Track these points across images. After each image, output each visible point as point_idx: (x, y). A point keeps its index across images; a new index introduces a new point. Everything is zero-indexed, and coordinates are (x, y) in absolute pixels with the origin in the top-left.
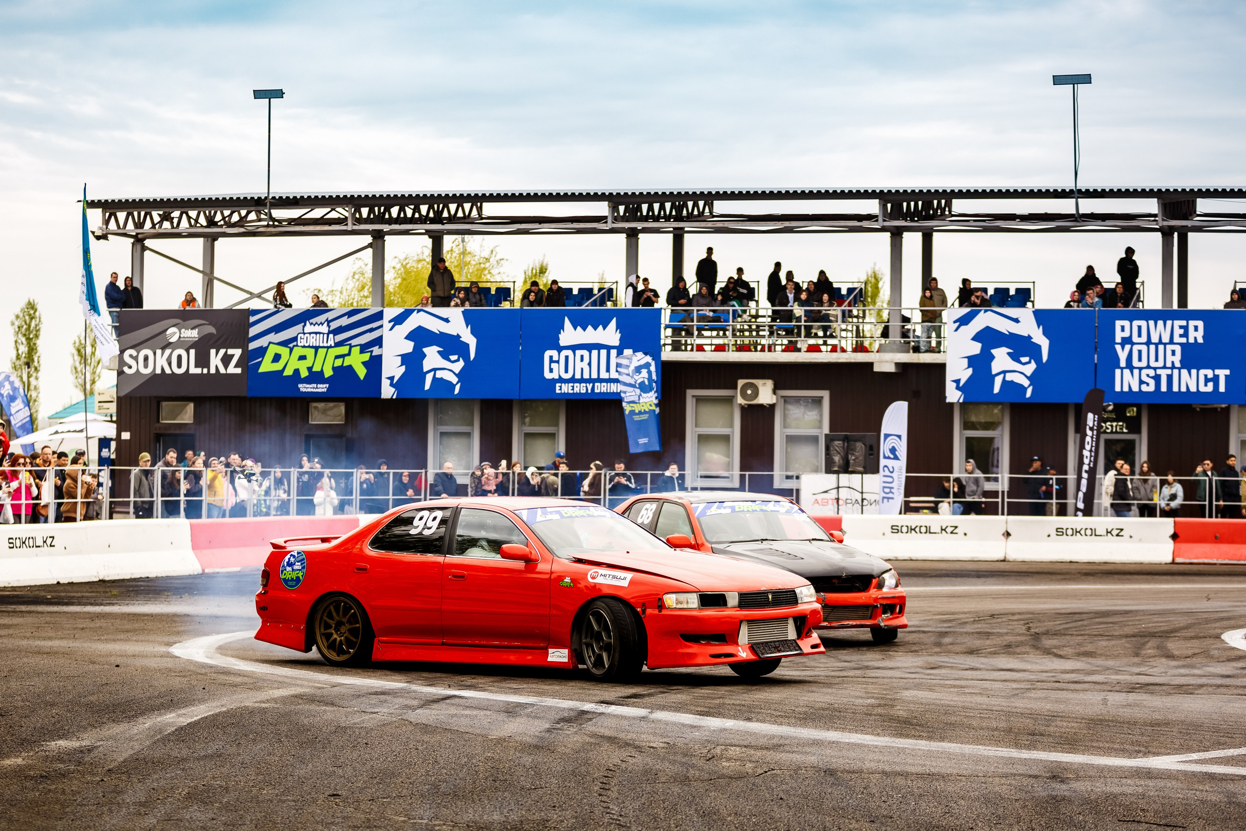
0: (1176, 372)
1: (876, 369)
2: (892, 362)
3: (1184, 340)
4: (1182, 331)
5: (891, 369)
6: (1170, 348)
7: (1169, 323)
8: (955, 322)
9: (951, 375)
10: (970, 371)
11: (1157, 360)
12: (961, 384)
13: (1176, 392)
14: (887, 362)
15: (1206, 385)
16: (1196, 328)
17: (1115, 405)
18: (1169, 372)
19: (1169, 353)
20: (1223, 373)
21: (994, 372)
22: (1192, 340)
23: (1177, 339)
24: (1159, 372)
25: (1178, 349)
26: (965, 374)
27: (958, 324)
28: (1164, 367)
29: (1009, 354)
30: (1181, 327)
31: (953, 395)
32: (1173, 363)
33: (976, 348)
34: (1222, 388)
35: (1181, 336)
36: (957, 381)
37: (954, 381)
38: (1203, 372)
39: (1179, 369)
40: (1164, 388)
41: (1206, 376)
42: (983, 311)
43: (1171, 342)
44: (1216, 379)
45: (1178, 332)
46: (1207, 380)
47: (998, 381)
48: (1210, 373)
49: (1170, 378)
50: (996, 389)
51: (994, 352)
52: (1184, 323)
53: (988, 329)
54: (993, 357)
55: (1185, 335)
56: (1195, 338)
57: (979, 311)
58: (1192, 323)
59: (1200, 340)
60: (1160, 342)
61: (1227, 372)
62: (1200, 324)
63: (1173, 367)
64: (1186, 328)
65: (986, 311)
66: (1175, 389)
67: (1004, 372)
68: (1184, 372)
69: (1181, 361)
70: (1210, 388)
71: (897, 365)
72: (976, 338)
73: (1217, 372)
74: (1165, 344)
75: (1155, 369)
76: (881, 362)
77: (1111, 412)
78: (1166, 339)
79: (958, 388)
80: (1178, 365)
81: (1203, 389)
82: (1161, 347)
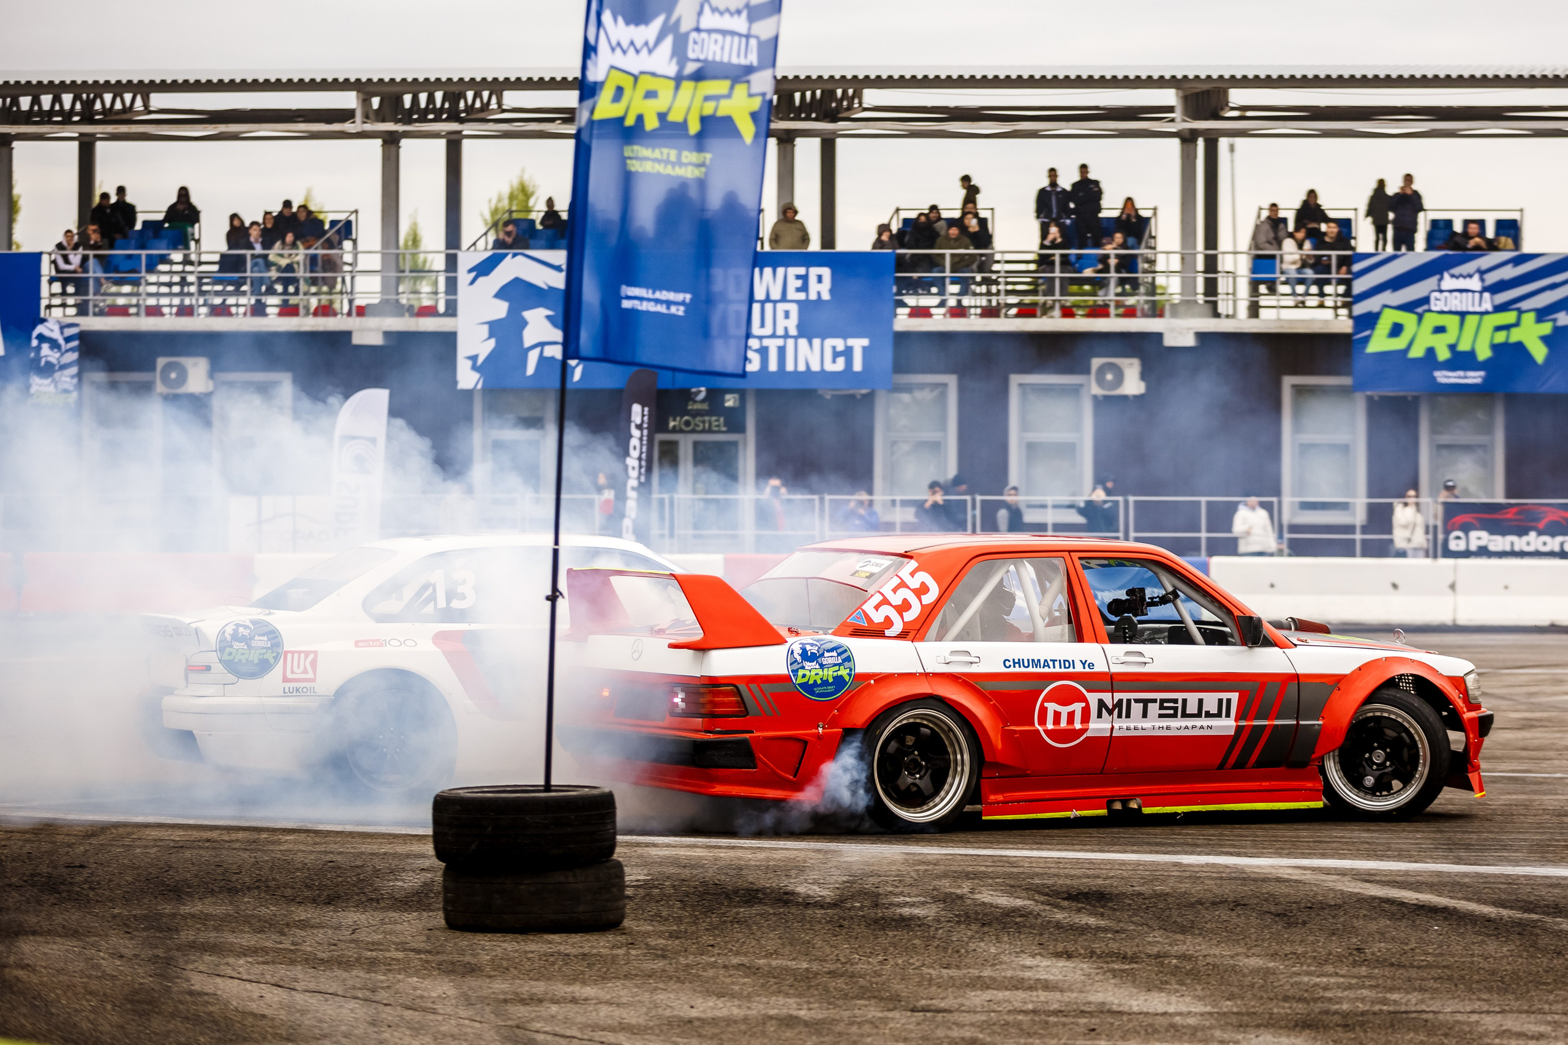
0: (790, 342)
1: (357, 340)
2: (378, 330)
3: (801, 296)
4: (799, 283)
5: (377, 340)
6: (781, 307)
7: (780, 271)
8: (470, 271)
9: (464, 349)
10: (491, 344)
11: (762, 325)
12: (480, 361)
13: (790, 373)
14: (370, 330)
15: (834, 361)
16: (820, 279)
17: (709, 391)
18: (780, 342)
19: (780, 315)
20: (859, 344)
21: (527, 343)
22: (813, 296)
23: (792, 295)
24: (766, 342)
25: (794, 309)
26: (485, 348)
27: (473, 274)
28: (774, 336)
29: (548, 317)
30: (798, 277)
31: (467, 378)
32: (786, 329)
33: (500, 309)
34: (858, 366)
35: (798, 290)
36: (474, 358)
37: (470, 358)
38: (830, 342)
39: (796, 338)
40: (773, 366)
41: (834, 348)
42: (510, 256)
43: (784, 299)
44: (848, 353)
45: (794, 284)
46: (836, 355)
47: (533, 357)
48: (840, 344)
49: (782, 351)
50: (531, 370)
51: (527, 315)
52: (801, 271)
53: (517, 281)
54: (525, 323)
55: (804, 288)
56: (819, 293)
57: (505, 255)
58: (814, 271)
59: (826, 296)
60: (768, 299)
61: (865, 342)
62: (826, 272)
63: (786, 336)
64: (805, 278)
65: (515, 255)
66: (790, 367)
67: (542, 345)
68: (803, 342)
69: (799, 327)
70: (840, 365)
71: (387, 334)
72: (501, 294)
73: (851, 342)
74: (775, 302)
75: (761, 338)
76: (362, 330)
77: (703, 401)
78: (776, 295)
79: (474, 368)
80: (793, 332)
81: (830, 367)
82: (769, 307)
